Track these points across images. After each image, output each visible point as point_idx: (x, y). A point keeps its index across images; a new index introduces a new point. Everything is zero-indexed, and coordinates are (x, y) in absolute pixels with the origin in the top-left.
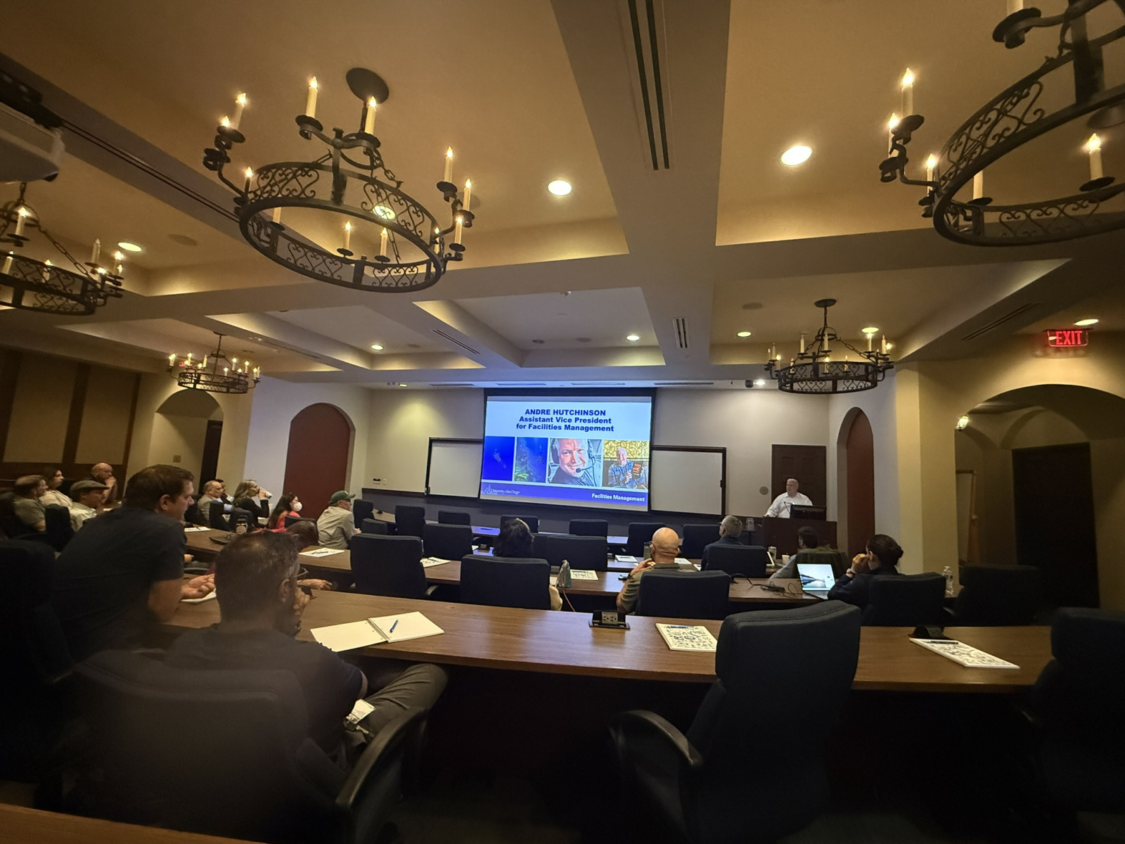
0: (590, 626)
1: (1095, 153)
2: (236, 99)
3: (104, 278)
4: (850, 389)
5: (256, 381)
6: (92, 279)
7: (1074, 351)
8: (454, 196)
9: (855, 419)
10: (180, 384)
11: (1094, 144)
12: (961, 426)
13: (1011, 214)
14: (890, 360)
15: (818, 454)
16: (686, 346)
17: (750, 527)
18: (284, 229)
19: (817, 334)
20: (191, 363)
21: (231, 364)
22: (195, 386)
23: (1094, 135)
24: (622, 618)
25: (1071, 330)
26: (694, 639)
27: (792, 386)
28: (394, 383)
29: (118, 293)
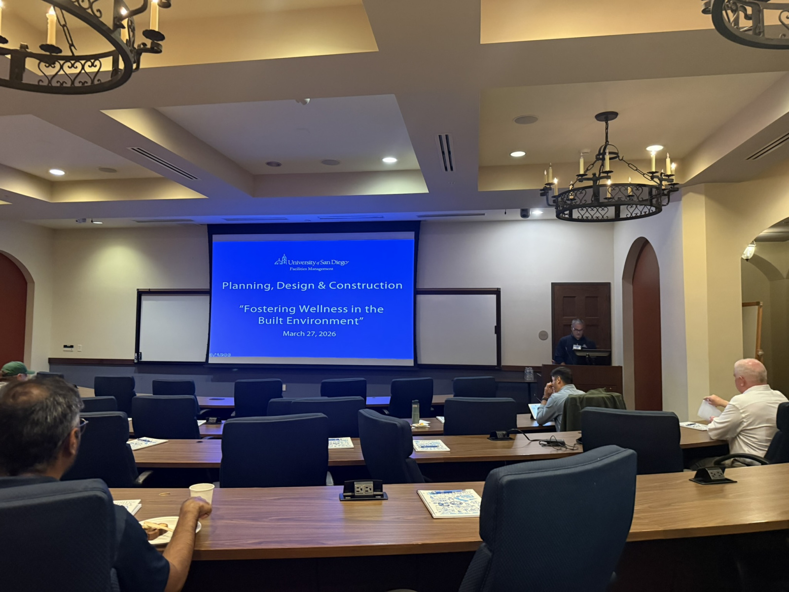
0: (340, 500)
4: (634, 215)
9: (641, 248)
12: (748, 255)
14: (674, 182)
15: (601, 291)
16: (452, 169)
17: (529, 378)
24: (378, 487)
26: (461, 504)
27: (571, 214)
28: (84, 221)
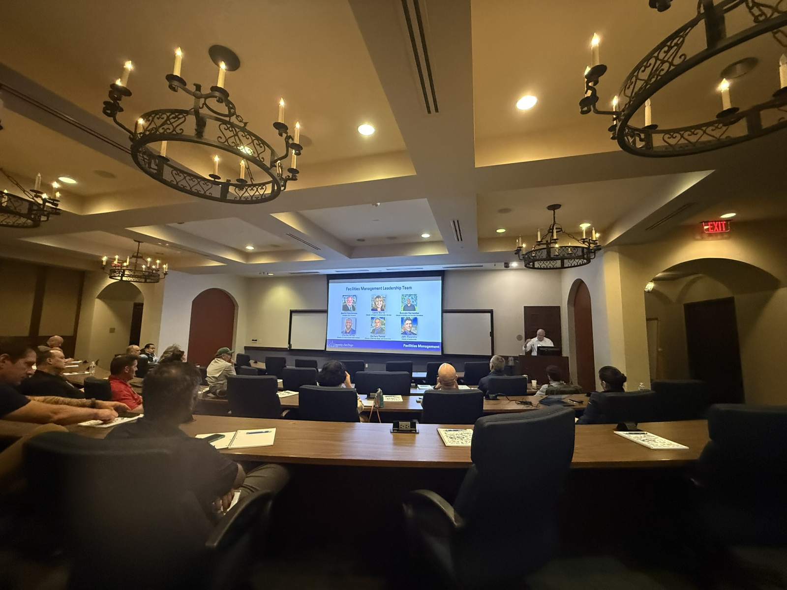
0: (391, 432)
1: (725, 91)
2: (125, 65)
3: (45, 201)
4: (573, 265)
5: (166, 274)
6: (37, 202)
7: (721, 235)
8: (287, 133)
9: (579, 287)
10: (111, 277)
11: (724, 86)
12: (649, 289)
13: (670, 135)
14: (598, 245)
15: (554, 311)
16: (462, 240)
17: (511, 363)
18: (169, 161)
19: (549, 229)
20: (118, 263)
21: (147, 262)
22: (122, 278)
23: (724, 79)
24: (413, 425)
25: (718, 221)
26: (463, 438)
27: (534, 265)
28: (264, 273)
29: (57, 212)
